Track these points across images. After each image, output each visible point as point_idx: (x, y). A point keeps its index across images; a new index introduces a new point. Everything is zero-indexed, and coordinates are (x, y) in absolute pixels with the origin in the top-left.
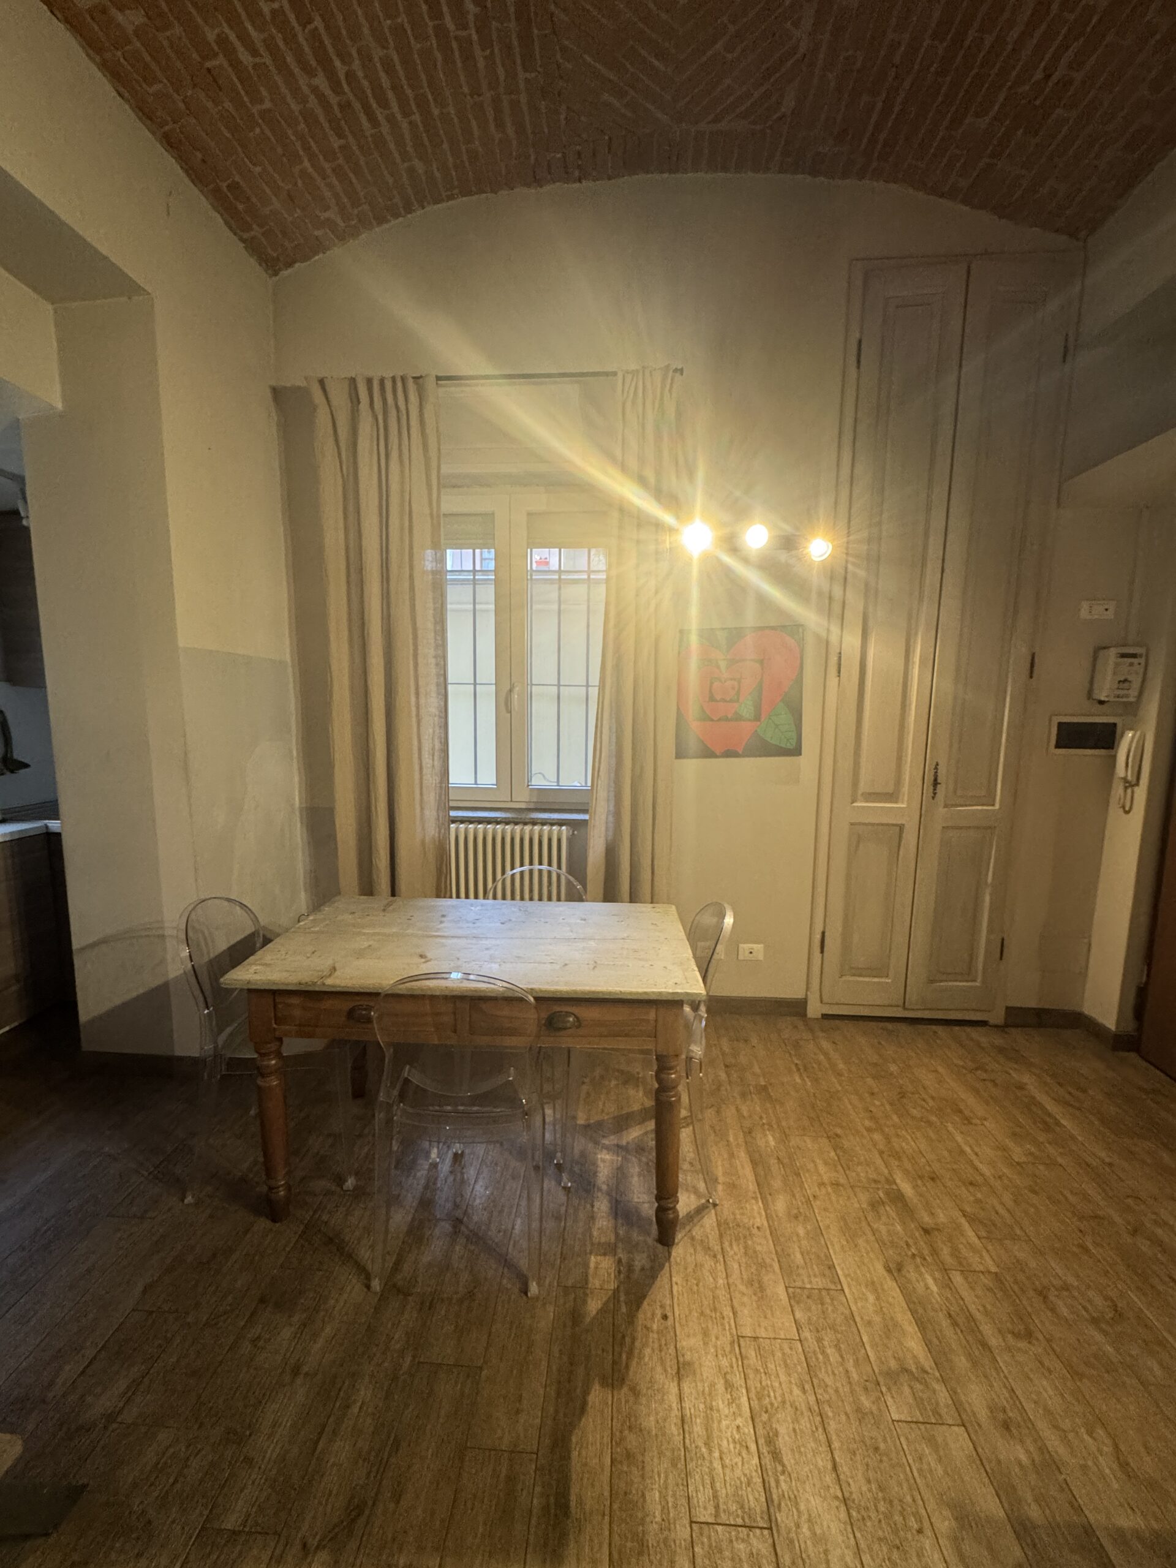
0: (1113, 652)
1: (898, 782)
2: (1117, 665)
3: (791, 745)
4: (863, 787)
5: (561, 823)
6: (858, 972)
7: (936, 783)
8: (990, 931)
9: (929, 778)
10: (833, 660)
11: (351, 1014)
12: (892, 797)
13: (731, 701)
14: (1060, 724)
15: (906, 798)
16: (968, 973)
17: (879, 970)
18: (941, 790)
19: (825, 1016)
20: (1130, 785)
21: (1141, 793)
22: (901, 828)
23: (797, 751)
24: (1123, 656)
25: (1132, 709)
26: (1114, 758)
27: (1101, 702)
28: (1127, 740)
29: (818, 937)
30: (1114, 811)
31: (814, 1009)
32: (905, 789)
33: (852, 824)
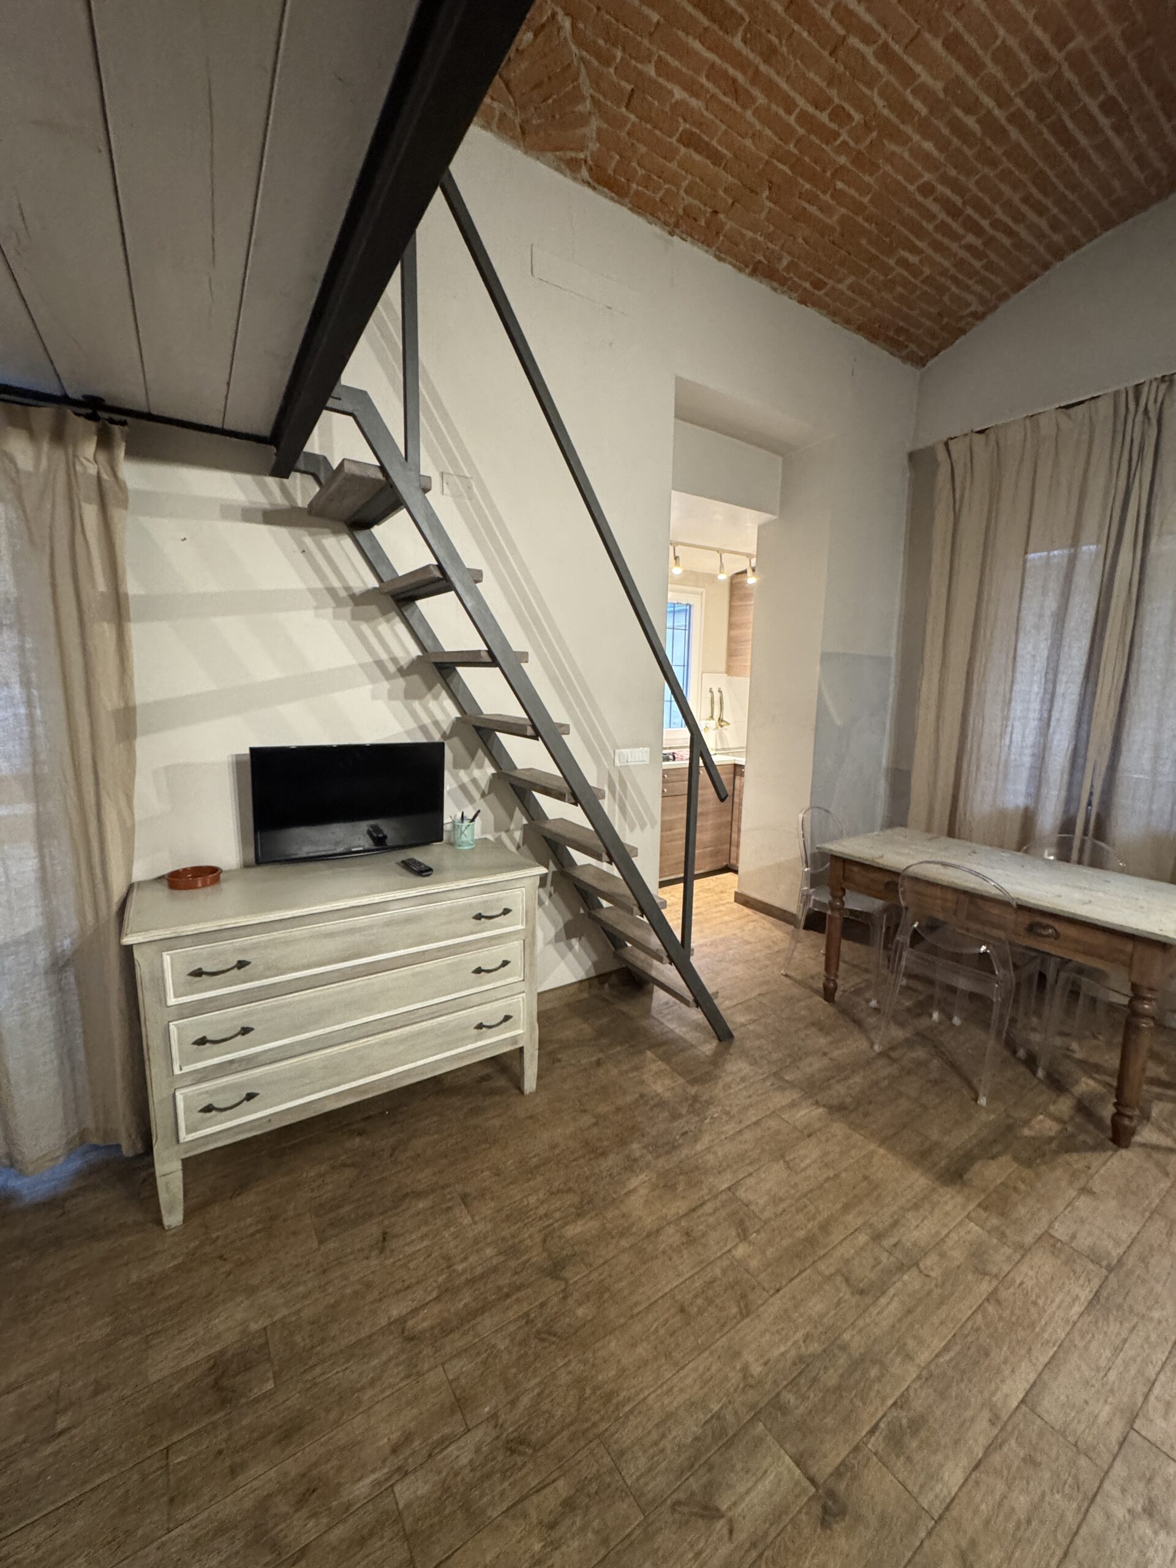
11: (888, 884)
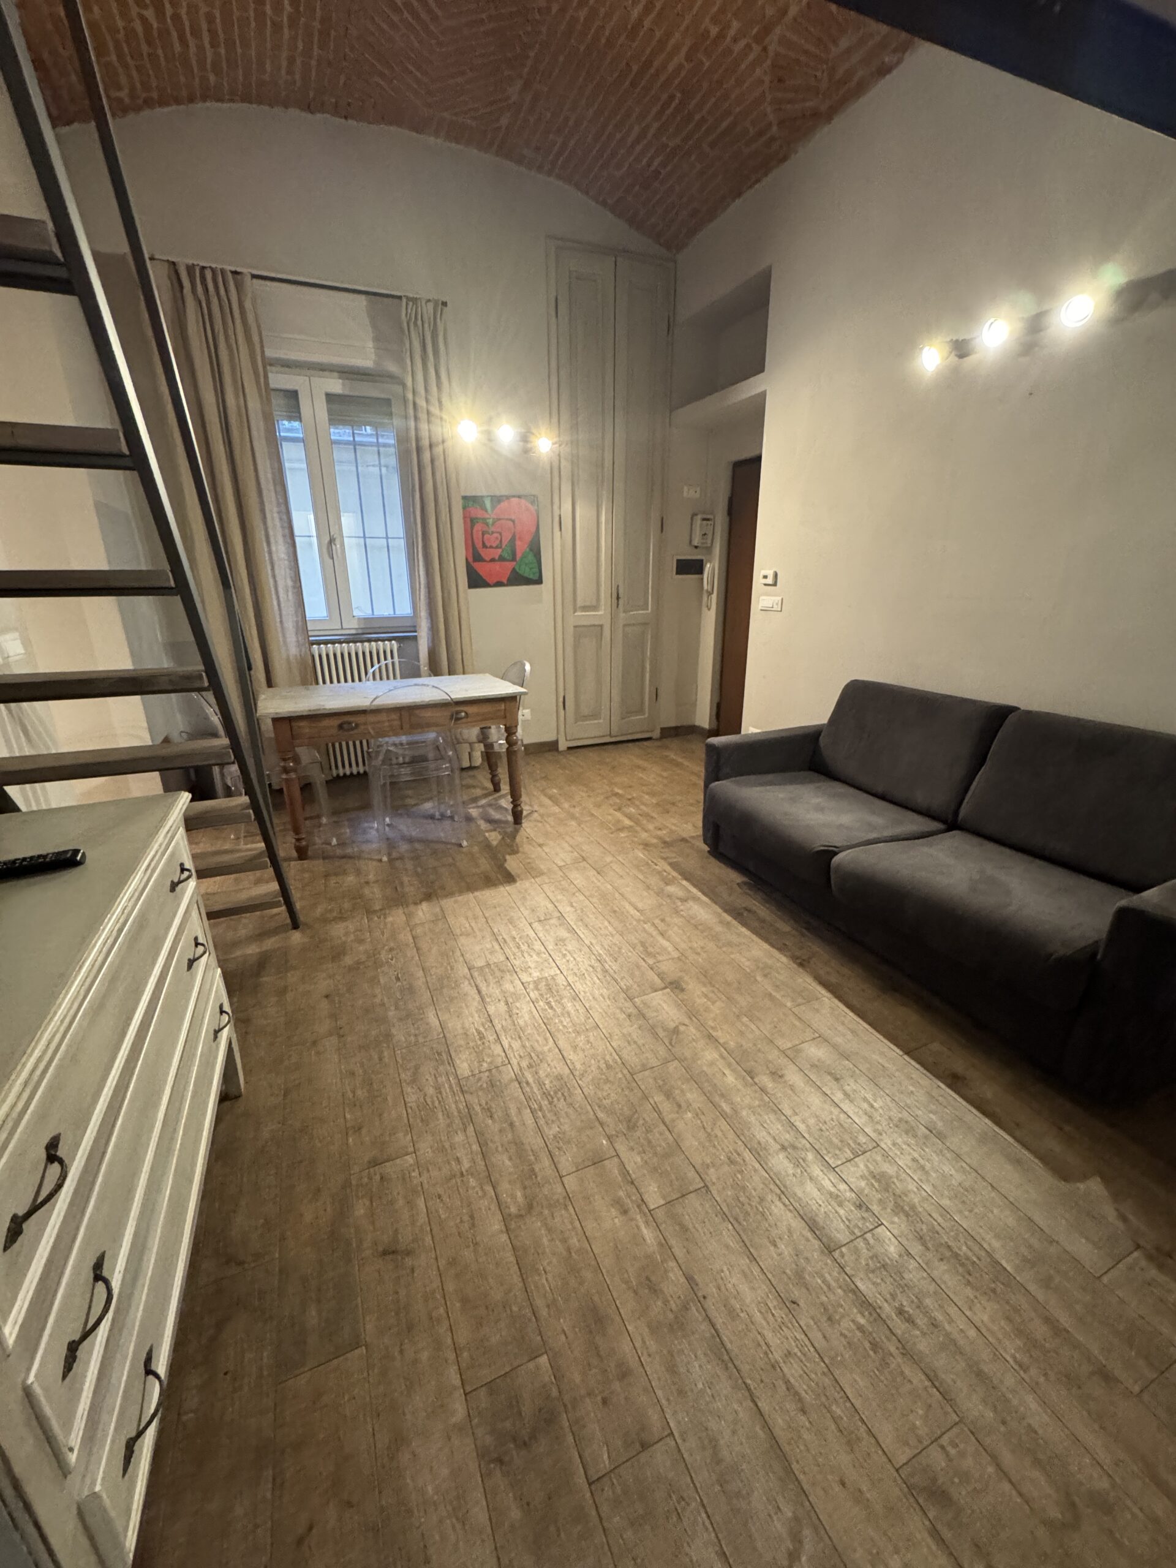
0: (699, 517)
1: (598, 599)
2: (701, 525)
3: (536, 577)
4: (579, 603)
5: (390, 640)
6: (585, 718)
7: (618, 598)
8: (650, 686)
9: (615, 596)
10: (557, 519)
11: (340, 727)
12: (595, 608)
13: (497, 547)
14: (678, 561)
15: (603, 608)
16: (641, 711)
17: (595, 715)
18: (621, 601)
19: (569, 748)
20: (710, 593)
21: (714, 596)
22: (601, 626)
23: (539, 581)
24: (704, 519)
25: (709, 550)
26: (702, 579)
27: (696, 547)
28: (708, 567)
29: (561, 699)
30: (704, 609)
31: (563, 745)
32: (603, 602)
33: (575, 627)
